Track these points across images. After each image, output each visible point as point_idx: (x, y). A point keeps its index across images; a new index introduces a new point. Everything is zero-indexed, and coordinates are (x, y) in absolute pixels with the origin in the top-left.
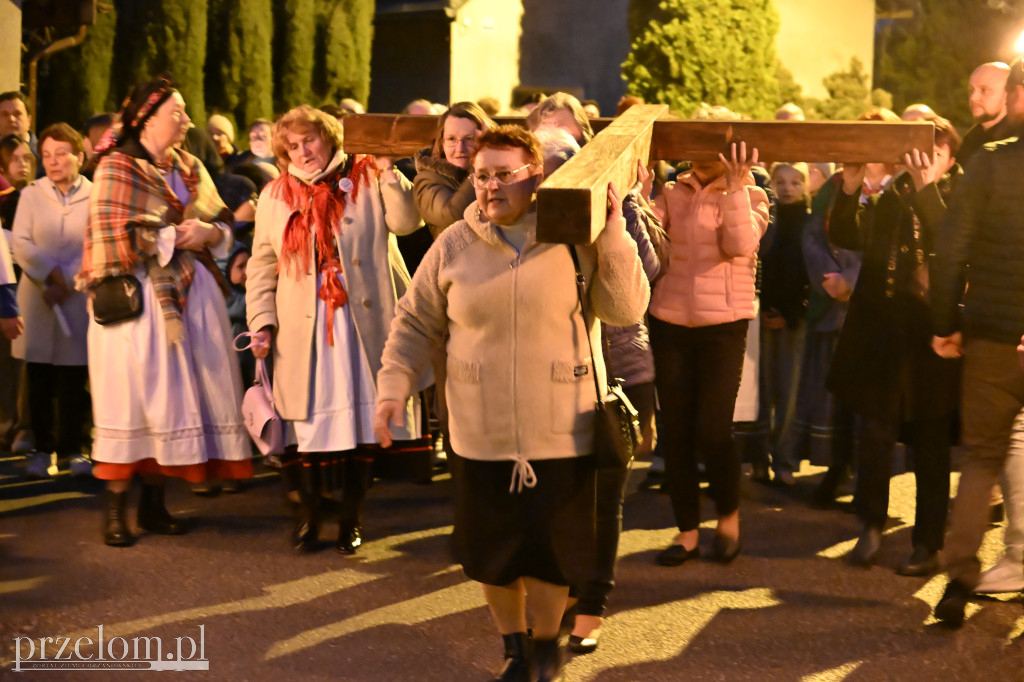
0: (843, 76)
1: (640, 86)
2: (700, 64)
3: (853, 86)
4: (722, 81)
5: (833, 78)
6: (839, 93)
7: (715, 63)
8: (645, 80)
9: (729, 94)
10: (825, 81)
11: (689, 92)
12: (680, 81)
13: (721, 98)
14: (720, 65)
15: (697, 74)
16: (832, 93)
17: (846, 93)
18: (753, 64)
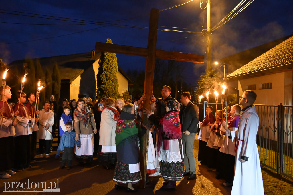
0: (125, 93)
1: (99, 94)
2: (108, 91)
3: (127, 94)
4: (111, 94)
5: (124, 93)
6: (125, 95)
7: (110, 91)
8: (99, 93)
9: (112, 95)
10: (123, 94)
11: (106, 95)
12: (105, 93)
13: (111, 96)
14: (111, 91)
15: (107, 92)
16: (124, 95)
17: (126, 95)
18: (115, 91)
